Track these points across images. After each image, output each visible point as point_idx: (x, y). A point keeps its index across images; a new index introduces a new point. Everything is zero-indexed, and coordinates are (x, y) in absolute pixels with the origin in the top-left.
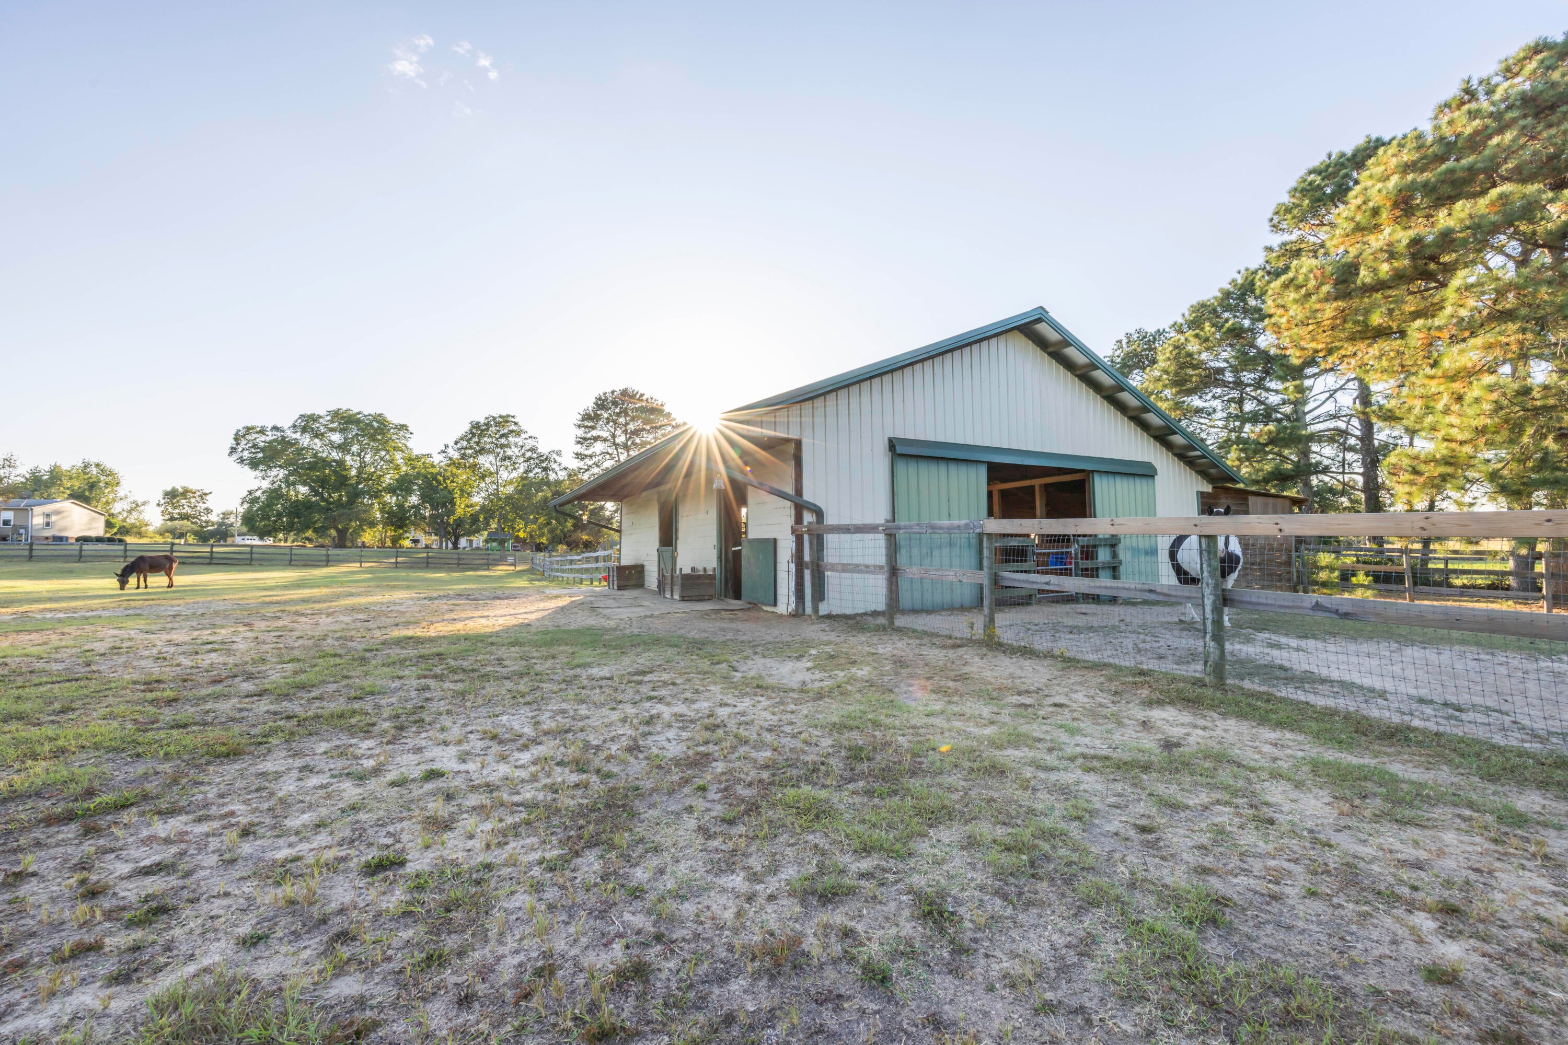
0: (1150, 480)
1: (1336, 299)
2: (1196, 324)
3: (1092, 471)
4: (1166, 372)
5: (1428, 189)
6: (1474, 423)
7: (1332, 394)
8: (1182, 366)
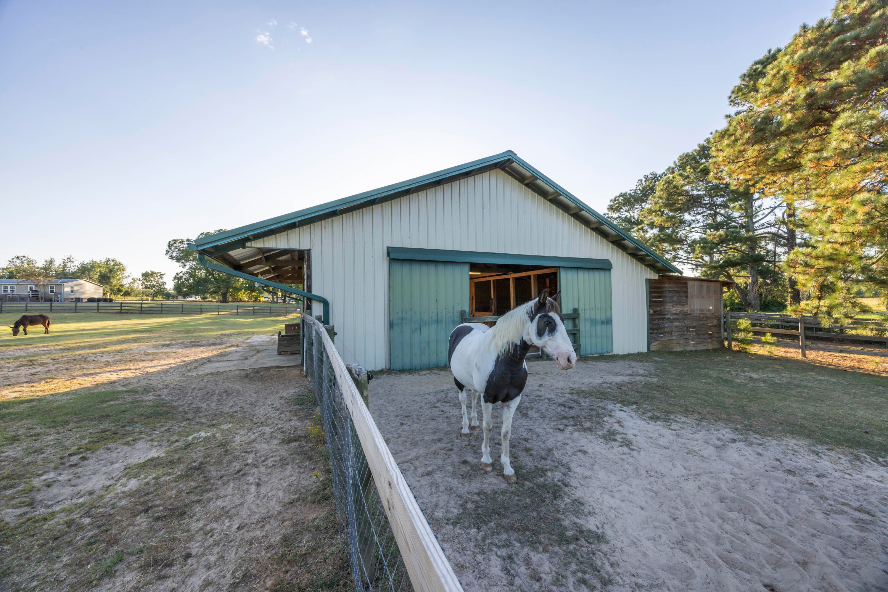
0: (607, 273)
1: (755, 143)
2: (682, 167)
3: (559, 267)
4: (661, 198)
5: (824, 57)
6: (851, 229)
7: (773, 210)
8: (670, 194)
